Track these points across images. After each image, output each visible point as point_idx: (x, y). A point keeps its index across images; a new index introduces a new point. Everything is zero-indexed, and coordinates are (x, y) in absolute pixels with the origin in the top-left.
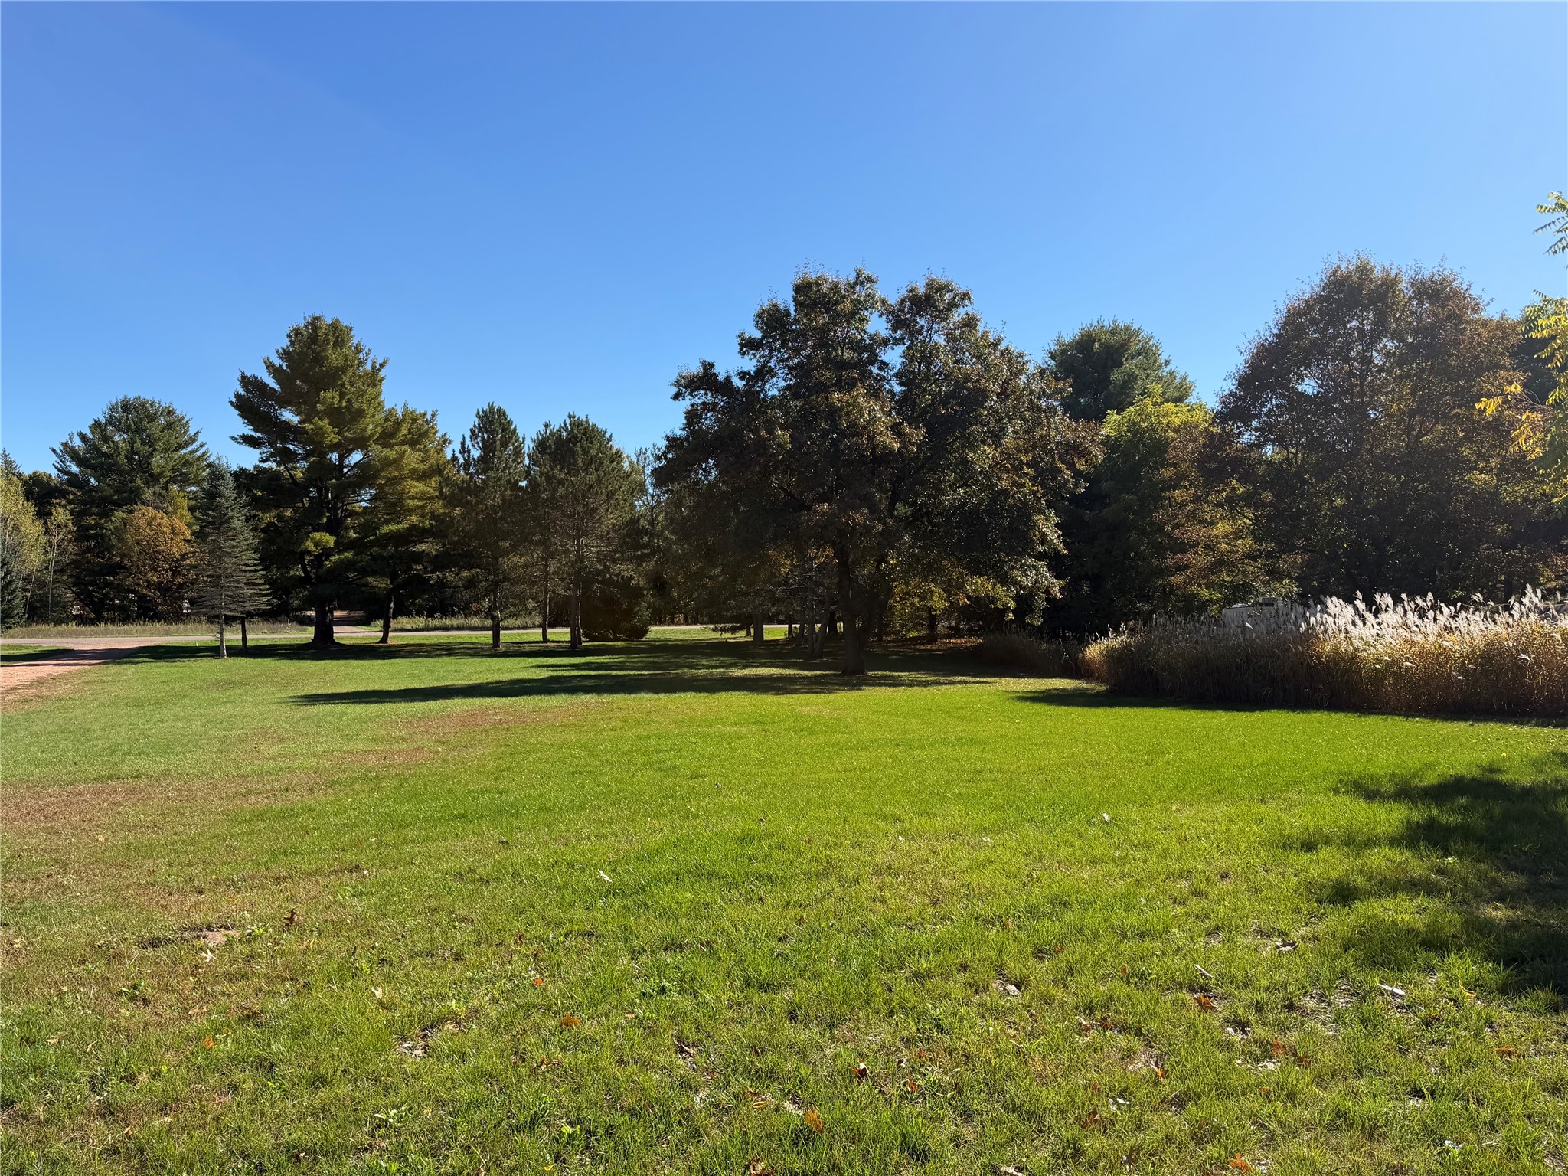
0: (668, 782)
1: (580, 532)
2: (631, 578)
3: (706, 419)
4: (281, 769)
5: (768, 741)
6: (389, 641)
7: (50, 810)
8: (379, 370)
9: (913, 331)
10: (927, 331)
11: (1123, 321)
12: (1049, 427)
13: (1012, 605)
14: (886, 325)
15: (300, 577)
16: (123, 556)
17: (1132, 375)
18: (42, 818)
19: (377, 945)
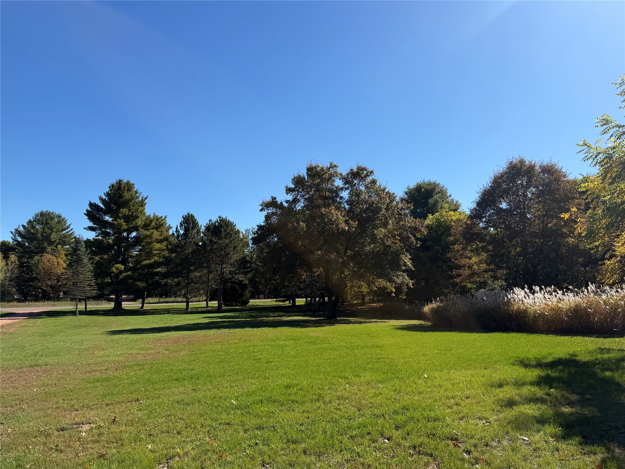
0: (257, 365)
1: (222, 263)
2: (243, 280)
3: (273, 218)
4: (104, 361)
5: (297, 347)
6: (144, 308)
7: (13, 379)
8: (144, 200)
9: (352, 185)
10: (358, 185)
11: (433, 180)
12: (405, 221)
13: (394, 290)
14: (342, 183)
15: (109, 282)
16: (37, 274)
17: (437, 201)
18: (10, 382)
19: (148, 429)
